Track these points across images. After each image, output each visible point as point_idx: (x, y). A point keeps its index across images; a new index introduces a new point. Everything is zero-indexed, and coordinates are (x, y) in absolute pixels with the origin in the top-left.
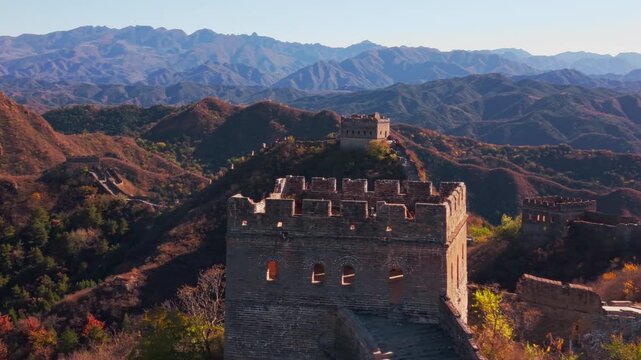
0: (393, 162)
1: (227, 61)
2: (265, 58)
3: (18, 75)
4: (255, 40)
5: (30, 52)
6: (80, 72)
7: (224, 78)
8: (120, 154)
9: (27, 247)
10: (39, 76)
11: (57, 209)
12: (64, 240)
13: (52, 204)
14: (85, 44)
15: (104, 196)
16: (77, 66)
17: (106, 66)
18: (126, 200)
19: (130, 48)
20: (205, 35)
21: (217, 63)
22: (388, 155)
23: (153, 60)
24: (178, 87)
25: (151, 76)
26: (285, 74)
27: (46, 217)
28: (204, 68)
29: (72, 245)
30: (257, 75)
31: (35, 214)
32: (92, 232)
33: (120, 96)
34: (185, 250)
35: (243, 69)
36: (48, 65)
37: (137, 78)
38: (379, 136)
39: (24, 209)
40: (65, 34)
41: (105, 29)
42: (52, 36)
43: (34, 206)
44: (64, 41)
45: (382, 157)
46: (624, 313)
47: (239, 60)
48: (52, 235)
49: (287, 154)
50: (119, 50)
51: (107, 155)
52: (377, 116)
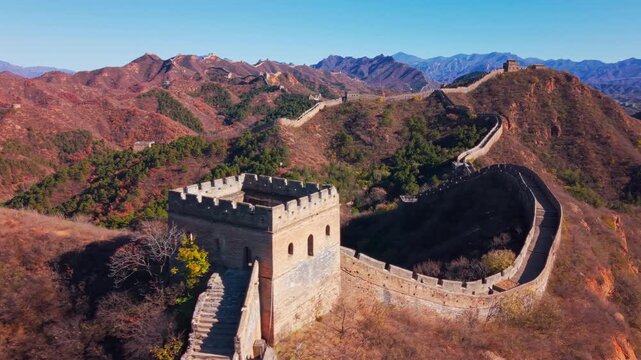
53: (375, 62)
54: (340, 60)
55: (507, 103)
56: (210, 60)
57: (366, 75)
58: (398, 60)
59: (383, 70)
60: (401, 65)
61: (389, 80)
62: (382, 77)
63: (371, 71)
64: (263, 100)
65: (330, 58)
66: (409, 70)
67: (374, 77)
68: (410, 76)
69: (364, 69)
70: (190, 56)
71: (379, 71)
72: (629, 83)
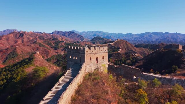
0: (181, 53)
1: (170, 37)
2: (178, 37)
3: (136, 39)
4: (176, 34)
5: (138, 36)
6: (145, 39)
7: (169, 40)
8: (145, 51)
9: (121, 62)
10: (139, 40)
11: (126, 57)
12: (126, 62)
13: (125, 57)
14: (146, 35)
15: (133, 56)
16: (144, 38)
17: (149, 38)
18: (136, 57)
19: (153, 35)
20: (167, 33)
21: (168, 38)
22: (180, 52)
23: (157, 37)
24: (160, 41)
25: (156, 40)
26: (182, 39)
27: (124, 58)
28: (166, 38)
29: (127, 63)
30: (176, 40)
31: (122, 58)
32: (130, 61)
33: (150, 43)
34: (140, 65)
35: (173, 39)
36: (140, 38)
37: (154, 40)
38: (179, 48)
39: (121, 57)
40: (143, 34)
41: (149, 33)
42: (141, 34)
43: (123, 56)
44: (143, 35)
45: (179, 52)
46: (147, 73)
47: (173, 37)
48: (124, 61)
49: (161, 51)
50: (151, 36)
51: (143, 51)
52: (179, 45)
53: (69, 33)
54: (58, 32)
55: (119, 45)
56: (30, 33)
57: (67, 36)
58: (75, 32)
59: (72, 35)
60: (77, 34)
61: (74, 38)
62: (72, 37)
63: (69, 35)
64: (62, 44)
65: (56, 31)
66: (79, 36)
67: (70, 37)
68: (80, 37)
69: (67, 34)
70: (25, 32)
71: (71, 35)
72: (129, 39)
